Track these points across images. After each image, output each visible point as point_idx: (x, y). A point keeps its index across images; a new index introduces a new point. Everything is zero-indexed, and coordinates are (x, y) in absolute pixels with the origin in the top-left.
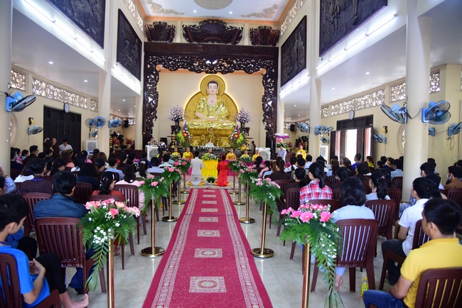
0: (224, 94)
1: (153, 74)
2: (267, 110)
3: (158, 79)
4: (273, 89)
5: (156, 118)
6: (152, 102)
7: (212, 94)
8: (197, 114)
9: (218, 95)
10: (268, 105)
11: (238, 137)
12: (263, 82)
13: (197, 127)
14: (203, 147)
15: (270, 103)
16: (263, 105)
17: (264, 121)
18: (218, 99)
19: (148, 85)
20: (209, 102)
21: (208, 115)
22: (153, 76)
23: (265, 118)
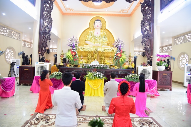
0: (105, 29)
1: (48, 4)
2: (146, 33)
3: (53, 7)
4: (150, 16)
5: (50, 39)
6: (47, 26)
7: (97, 29)
8: (87, 42)
9: (101, 29)
10: (146, 30)
11: (121, 56)
12: (142, 10)
13: (86, 50)
14: (89, 64)
15: (147, 27)
16: (142, 29)
17: (142, 43)
18: (101, 32)
19: (44, 12)
20: (95, 34)
21: (95, 43)
22: (48, 5)
23: (143, 40)
